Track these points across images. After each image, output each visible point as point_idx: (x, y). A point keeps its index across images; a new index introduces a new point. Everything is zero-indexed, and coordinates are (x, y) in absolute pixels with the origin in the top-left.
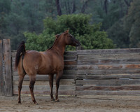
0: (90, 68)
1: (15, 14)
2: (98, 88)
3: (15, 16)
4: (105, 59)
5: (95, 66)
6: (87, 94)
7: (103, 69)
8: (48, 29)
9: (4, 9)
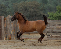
0: (53, 28)
1: (49, 4)
2: (56, 37)
3: (49, 5)
4: (59, 24)
5: (55, 27)
6: (52, 39)
7: (58, 28)
8: (58, 11)
9: (45, 2)
